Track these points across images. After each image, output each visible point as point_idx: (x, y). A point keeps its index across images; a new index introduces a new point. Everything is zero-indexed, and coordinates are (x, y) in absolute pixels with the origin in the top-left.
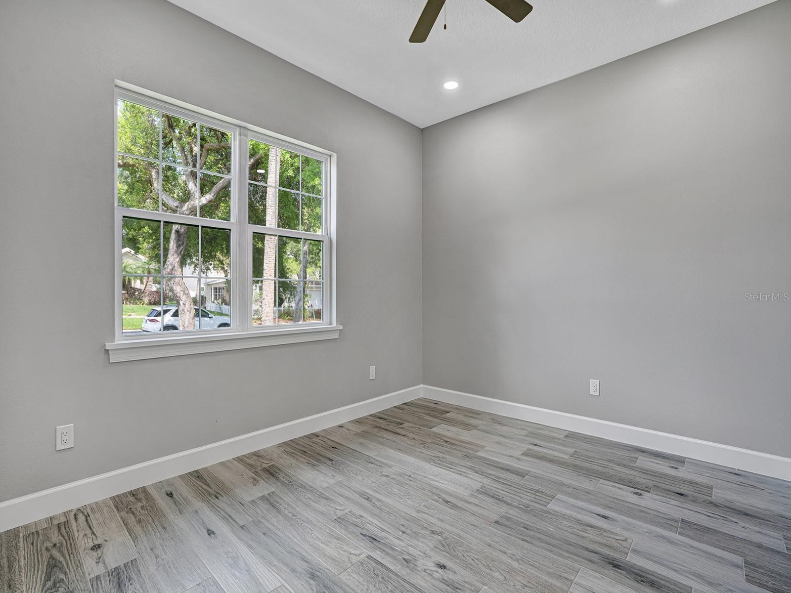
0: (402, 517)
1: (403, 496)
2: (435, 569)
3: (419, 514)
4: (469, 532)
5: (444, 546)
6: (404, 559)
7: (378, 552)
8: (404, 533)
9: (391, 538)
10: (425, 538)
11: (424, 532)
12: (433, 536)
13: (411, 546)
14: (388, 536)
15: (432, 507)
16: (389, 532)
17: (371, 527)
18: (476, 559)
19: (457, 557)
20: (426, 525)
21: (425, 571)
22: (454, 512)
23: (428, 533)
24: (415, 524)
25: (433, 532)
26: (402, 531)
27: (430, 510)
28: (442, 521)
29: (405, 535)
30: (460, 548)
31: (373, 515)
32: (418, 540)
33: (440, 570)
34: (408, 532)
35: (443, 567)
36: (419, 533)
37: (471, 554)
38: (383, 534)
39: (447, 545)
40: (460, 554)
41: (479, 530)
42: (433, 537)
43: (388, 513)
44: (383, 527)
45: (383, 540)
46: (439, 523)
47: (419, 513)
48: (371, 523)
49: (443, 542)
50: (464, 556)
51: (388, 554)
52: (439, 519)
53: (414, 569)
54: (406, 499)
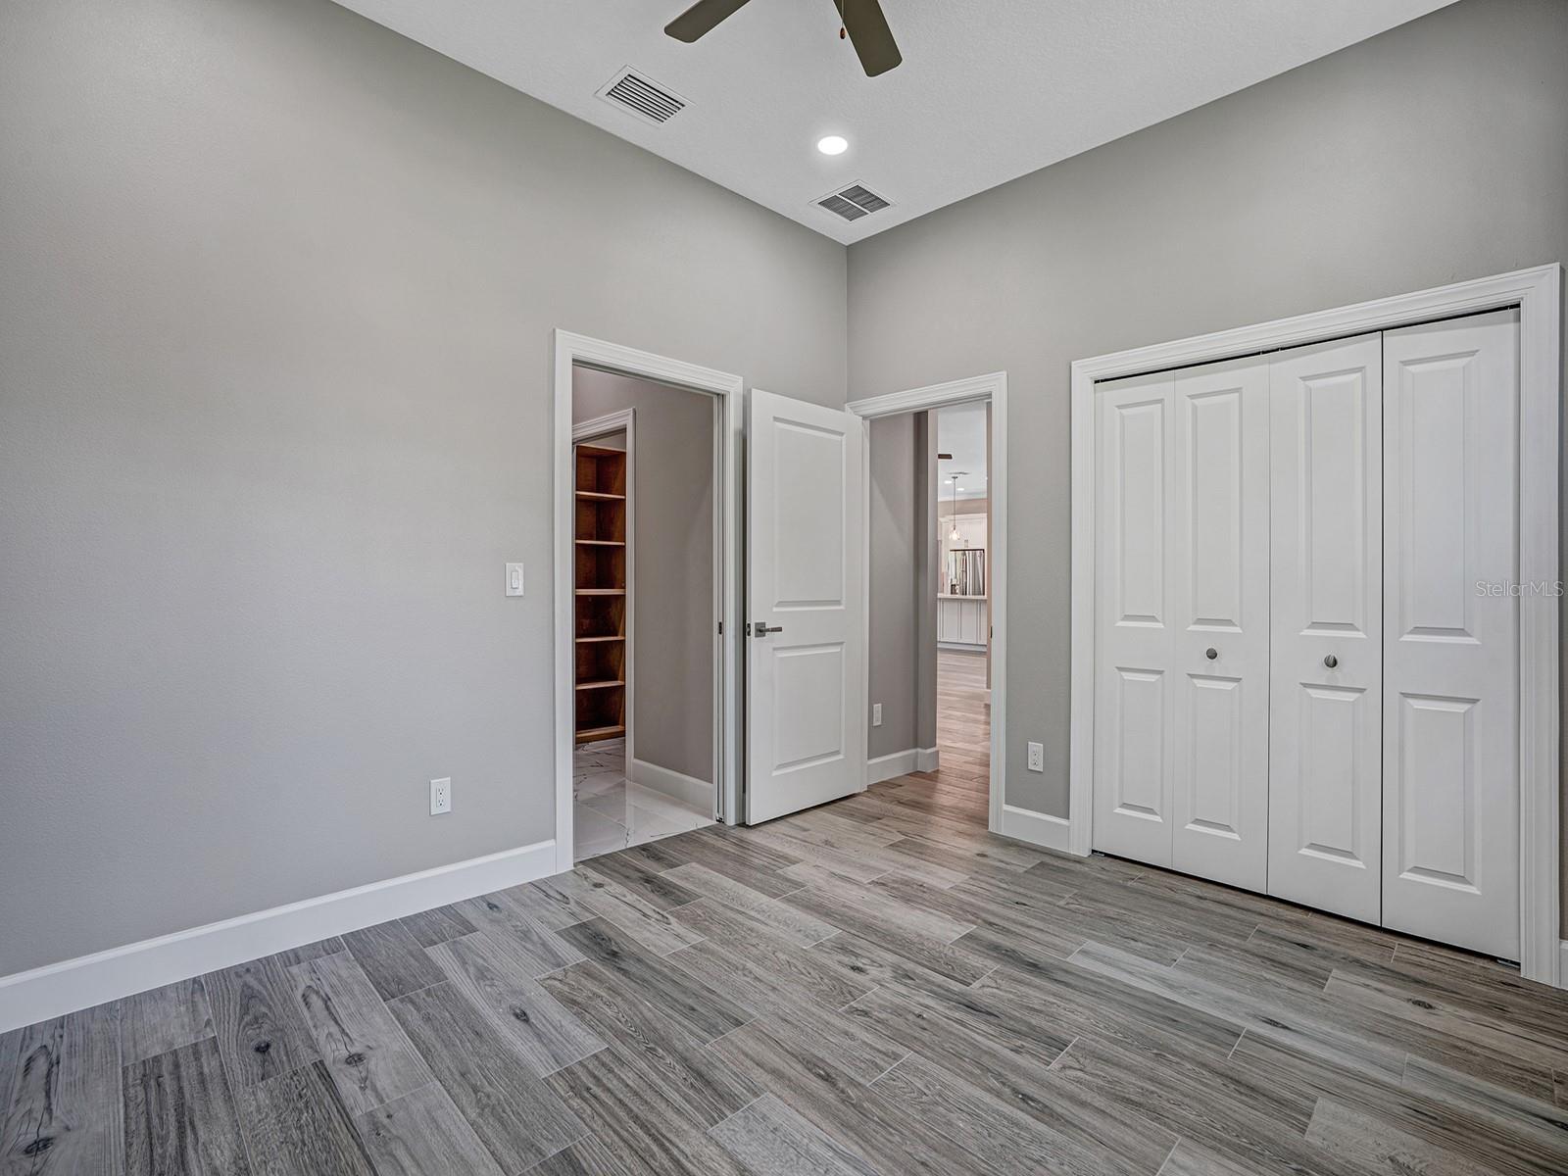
0: (928, 1047)
1: (937, 1103)
2: (868, 967)
3: (894, 1049)
4: (801, 1011)
5: (850, 992)
6: (912, 979)
7: (955, 989)
8: (919, 1016)
9: (941, 1009)
10: (880, 1005)
11: (883, 1016)
12: (865, 1008)
13: (904, 996)
14: (947, 1011)
15: (863, 1065)
16: (948, 1018)
17: (984, 1027)
18: (803, 974)
19: (832, 978)
20: (879, 1027)
21: (881, 966)
22: (816, 1052)
23: (876, 1013)
24: (900, 1030)
25: (866, 1014)
26: (923, 1018)
27: (868, 1057)
28: (846, 1033)
29: (917, 1012)
30: (825, 988)
31: (993, 1055)
32: (892, 1003)
33: (860, 965)
34: (911, 1017)
35: (854, 968)
36: (891, 1013)
37: (809, 980)
38: (957, 1015)
39: (843, 994)
40: (826, 981)
41: (781, 1013)
42: (866, 1006)
43: (960, 1057)
44: (962, 1028)
45: (954, 1006)
46: (853, 1029)
47: (893, 1052)
48: (986, 1035)
49: (849, 997)
50: (822, 978)
51: (939, 986)
52: (852, 1037)
53: (896, 968)
54: (926, 1091)
